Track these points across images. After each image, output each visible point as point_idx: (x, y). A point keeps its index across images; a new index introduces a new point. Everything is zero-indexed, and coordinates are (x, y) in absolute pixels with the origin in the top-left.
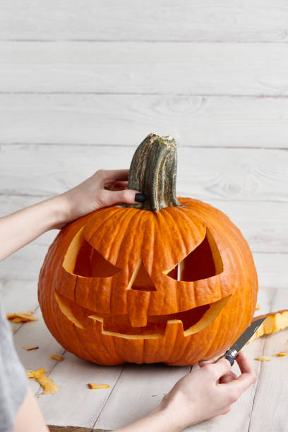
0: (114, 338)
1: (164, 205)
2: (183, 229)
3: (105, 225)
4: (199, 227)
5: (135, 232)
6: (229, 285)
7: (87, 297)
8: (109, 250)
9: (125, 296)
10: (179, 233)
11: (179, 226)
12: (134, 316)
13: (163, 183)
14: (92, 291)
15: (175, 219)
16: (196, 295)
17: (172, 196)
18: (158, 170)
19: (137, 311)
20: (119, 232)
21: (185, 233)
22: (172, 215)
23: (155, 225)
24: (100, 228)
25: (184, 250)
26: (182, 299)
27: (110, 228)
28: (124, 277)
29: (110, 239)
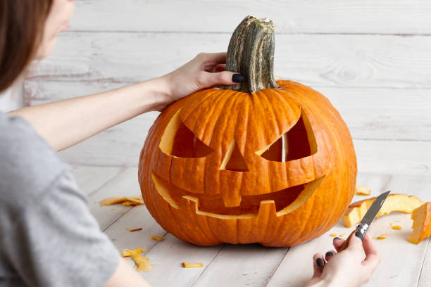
0: (208, 217)
1: (261, 86)
2: (278, 110)
3: (201, 106)
4: (294, 109)
5: (229, 113)
6: (323, 167)
7: (181, 176)
8: (203, 131)
9: (217, 177)
10: (273, 114)
11: (273, 107)
13: (260, 65)
14: (187, 171)
15: (270, 100)
16: (289, 175)
17: (270, 78)
18: (255, 52)
19: (230, 191)
20: (214, 113)
21: (279, 113)
22: (267, 96)
23: (250, 106)
24: (196, 109)
25: (277, 131)
26: (274, 180)
27: (205, 109)
28: (218, 157)
29: (205, 120)
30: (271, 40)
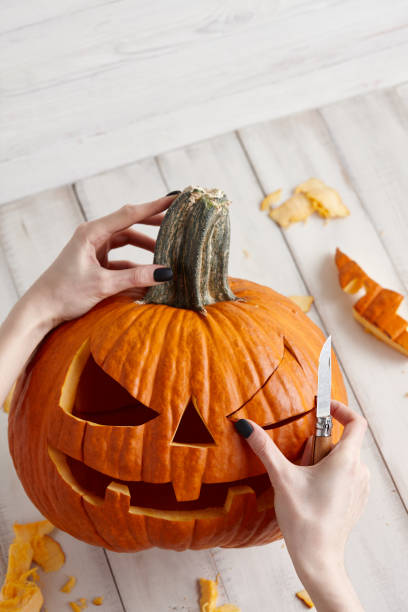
0: (147, 518)
2: (252, 345)
3: (127, 338)
4: (272, 338)
5: (176, 351)
7: (104, 455)
8: (137, 381)
9: (167, 457)
10: (246, 352)
11: (243, 339)
12: (181, 484)
13: (209, 266)
14: (112, 448)
15: (237, 326)
17: (222, 284)
18: (202, 246)
19: (187, 478)
20: (150, 351)
21: (254, 350)
23: (208, 340)
24: (119, 343)
25: (257, 380)
27: (135, 345)
28: (166, 424)
29: (139, 363)
30: (226, 226)
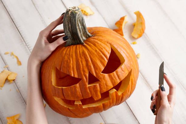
1: (84, 38)
3: (65, 60)
4: (106, 45)
5: (80, 59)
7: (70, 95)
8: (72, 72)
9: (88, 90)
10: (100, 52)
11: (98, 48)
12: (95, 96)
13: (81, 29)
14: (72, 93)
15: (95, 45)
16: (118, 76)
17: (87, 33)
18: (77, 25)
19: (96, 94)
20: (73, 62)
21: (102, 50)
22: (92, 44)
23: (88, 52)
25: (106, 59)
26: (113, 81)
27: (68, 61)
28: (85, 81)
29: (71, 66)
30: (82, 17)
